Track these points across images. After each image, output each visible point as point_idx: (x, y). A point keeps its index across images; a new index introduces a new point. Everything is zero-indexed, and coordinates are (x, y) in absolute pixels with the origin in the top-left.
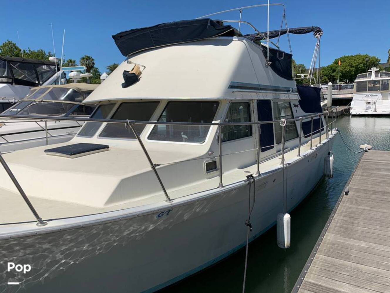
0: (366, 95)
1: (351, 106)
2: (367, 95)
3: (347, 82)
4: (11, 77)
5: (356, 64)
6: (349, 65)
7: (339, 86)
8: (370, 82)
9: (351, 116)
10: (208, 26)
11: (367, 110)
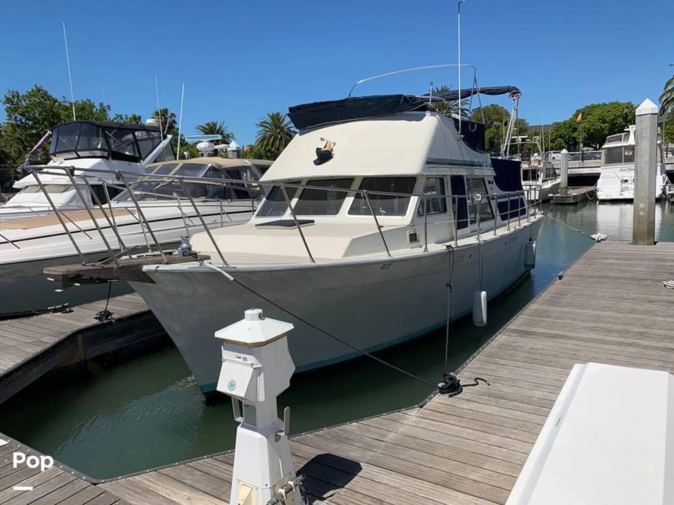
0: (620, 169)
1: (598, 186)
2: (623, 168)
3: (598, 147)
4: (108, 150)
5: (611, 118)
6: (600, 119)
7: (582, 154)
8: (626, 147)
9: (598, 202)
10: (401, 103)
11: (623, 193)
